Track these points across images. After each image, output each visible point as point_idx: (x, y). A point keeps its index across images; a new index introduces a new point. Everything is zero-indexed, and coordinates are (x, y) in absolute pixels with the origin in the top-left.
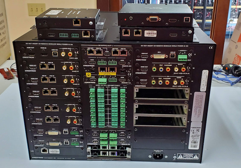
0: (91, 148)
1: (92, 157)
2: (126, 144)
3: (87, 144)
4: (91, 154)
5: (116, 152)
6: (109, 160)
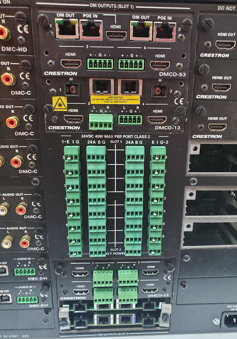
2: (160, 296)
3: (58, 298)
5: (133, 314)
6: (116, 334)
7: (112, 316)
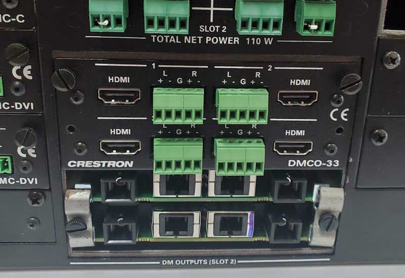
0: (95, 192)
1: (98, 246)
2: (318, 164)
3: (62, 163)
4: (90, 226)
5: (249, 213)
6: (205, 262)
7: (197, 215)
